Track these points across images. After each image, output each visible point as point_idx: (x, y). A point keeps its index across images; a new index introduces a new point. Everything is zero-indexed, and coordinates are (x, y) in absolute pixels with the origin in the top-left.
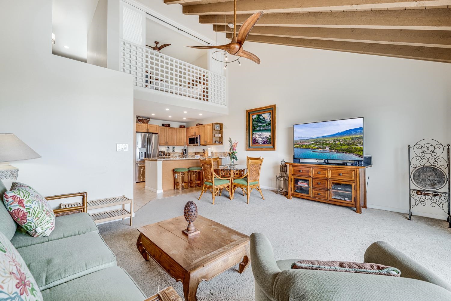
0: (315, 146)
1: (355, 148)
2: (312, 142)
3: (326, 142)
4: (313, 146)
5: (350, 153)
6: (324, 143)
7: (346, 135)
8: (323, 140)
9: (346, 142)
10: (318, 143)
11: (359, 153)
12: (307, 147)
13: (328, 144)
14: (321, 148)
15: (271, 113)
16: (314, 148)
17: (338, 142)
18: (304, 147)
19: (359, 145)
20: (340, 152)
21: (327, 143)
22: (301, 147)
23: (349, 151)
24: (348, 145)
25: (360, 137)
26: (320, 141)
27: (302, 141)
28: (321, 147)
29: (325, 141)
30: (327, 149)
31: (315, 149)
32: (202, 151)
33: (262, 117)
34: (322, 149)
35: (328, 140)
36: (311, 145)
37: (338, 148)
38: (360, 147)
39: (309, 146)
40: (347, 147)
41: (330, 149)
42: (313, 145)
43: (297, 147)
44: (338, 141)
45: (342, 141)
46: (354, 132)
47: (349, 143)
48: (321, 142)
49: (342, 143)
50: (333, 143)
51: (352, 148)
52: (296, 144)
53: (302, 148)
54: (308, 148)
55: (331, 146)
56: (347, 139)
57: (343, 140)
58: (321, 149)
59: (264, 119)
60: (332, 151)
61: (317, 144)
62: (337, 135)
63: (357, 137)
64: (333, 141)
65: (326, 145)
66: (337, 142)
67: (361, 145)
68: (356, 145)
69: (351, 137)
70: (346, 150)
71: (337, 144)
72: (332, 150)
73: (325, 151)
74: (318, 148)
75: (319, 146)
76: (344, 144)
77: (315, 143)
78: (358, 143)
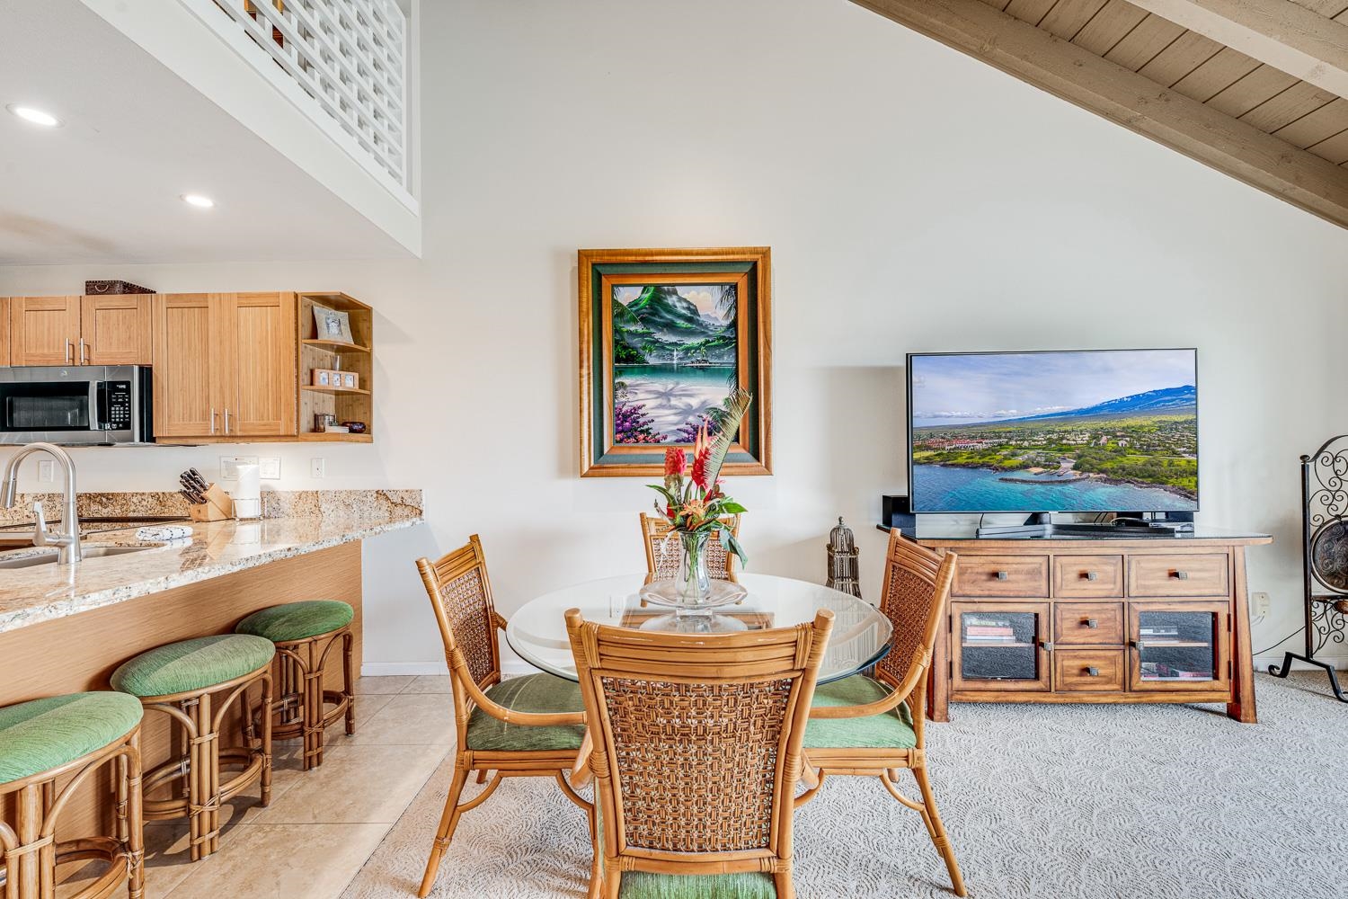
0: (1014, 455)
1: (1171, 464)
2: (1000, 437)
3: (1062, 439)
4: (1006, 458)
5: (1152, 482)
6: (1050, 441)
7: (1136, 414)
8: (1048, 428)
9: (1139, 440)
10: (1026, 444)
11: (1185, 482)
12: (977, 460)
13: (1069, 448)
14: (1038, 465)
15: (735, 287)
16: (1007, 463)
17: (1108, 440)
18: (961, 460)
19: (1185, 452)
20: (1117, 482)
21: (1064, 441)
22: (947, 461)
23: (1150, 476)
24: (1147, 452)
25: (1185, 422)
26: (1033, 433)
27: (954, 433)
28: (1039, 459)
29: (1055, 436)
30: (1067, 466)
31: (1012, 469)
32: (175, 486)
33: (681, 299)
34: (1044, 467)
35: (1069, 428)
36: (995, 451)
37: (1108, 465)
38: (1189, 462)
39: (983, 456)
40: (1141, 459)
41: (1075, 468)
42: (1004, 452)
43: (929, 461)
44: (1107, 433)
45: (1123, 436)
46: (1165, 401)
47: (1149, 446)
48: (1041, 439)
49: (1124, 442)
50: (1089, 443)
51: (1159, 464)
52: (920, 448)
53: (952, 465)
54: (983, 465)
55: (1080, 457)
56: (1142, 427)
57: (1129, 432)
58: (1041, 470)
59: (695, 312)
60: (1085, 476)
61: (1021, 448)
62: (1105, 412)
63: (1176, 422)
64: (1088, 435)
65: (1060, 450)
66: (1104, 438)
67: (1190, 453)
68: (1174, 453)
69: (1156, 419)
70: (1140, 470)
71: (1104, 447)
72: (1083, 472)
73: (1056, 478)
74: (1025, 466)
75: (1032, 453)
76: (1130, 448)
77: (1014, 443)
78: (1179, 443)
